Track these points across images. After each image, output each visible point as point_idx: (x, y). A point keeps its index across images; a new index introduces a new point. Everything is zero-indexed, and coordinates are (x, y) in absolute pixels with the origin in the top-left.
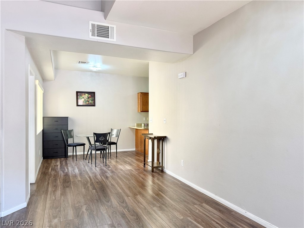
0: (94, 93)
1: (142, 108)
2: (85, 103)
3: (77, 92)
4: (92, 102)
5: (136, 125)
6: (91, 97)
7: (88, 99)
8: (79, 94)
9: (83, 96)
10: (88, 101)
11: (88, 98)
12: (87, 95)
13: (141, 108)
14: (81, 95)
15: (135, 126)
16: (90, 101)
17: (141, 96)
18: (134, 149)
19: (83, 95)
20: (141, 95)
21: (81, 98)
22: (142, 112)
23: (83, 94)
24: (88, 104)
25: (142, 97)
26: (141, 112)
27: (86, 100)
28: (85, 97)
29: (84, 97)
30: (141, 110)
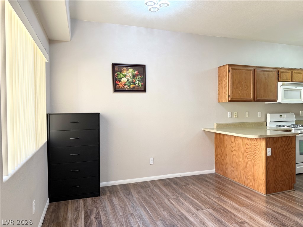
0: (143, 67)
1: (232, 93)
2: (129, 86)
3: (114, 65)
4: (140, 84)
5: (215, 126)
6: (139, 75)
7: (133, 78)
8: (116, 68)
9: (125, 73)
10: (134, 83)
11: (134, 76)
12: (131, 70)
13: (229, 95)
14: (121, 72)
15: (213, 129)
16: (137, 82)
17: (229, 72)
18: (213, 171)
19: (125, 71)
20: (229, 70)
21: (122, 76)
22: (231, 101)
23: (125, 68)
24: (134, 87)
25: (232, 74)
26: (229, 101)
27: (131, 80)
28: (128, 75)
29: (125, 75)
30: (229, 97)
